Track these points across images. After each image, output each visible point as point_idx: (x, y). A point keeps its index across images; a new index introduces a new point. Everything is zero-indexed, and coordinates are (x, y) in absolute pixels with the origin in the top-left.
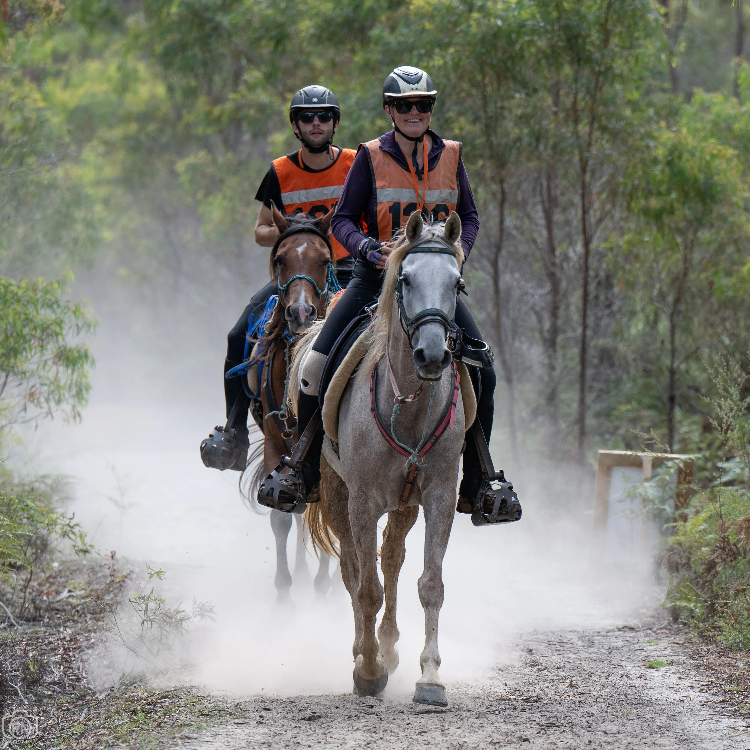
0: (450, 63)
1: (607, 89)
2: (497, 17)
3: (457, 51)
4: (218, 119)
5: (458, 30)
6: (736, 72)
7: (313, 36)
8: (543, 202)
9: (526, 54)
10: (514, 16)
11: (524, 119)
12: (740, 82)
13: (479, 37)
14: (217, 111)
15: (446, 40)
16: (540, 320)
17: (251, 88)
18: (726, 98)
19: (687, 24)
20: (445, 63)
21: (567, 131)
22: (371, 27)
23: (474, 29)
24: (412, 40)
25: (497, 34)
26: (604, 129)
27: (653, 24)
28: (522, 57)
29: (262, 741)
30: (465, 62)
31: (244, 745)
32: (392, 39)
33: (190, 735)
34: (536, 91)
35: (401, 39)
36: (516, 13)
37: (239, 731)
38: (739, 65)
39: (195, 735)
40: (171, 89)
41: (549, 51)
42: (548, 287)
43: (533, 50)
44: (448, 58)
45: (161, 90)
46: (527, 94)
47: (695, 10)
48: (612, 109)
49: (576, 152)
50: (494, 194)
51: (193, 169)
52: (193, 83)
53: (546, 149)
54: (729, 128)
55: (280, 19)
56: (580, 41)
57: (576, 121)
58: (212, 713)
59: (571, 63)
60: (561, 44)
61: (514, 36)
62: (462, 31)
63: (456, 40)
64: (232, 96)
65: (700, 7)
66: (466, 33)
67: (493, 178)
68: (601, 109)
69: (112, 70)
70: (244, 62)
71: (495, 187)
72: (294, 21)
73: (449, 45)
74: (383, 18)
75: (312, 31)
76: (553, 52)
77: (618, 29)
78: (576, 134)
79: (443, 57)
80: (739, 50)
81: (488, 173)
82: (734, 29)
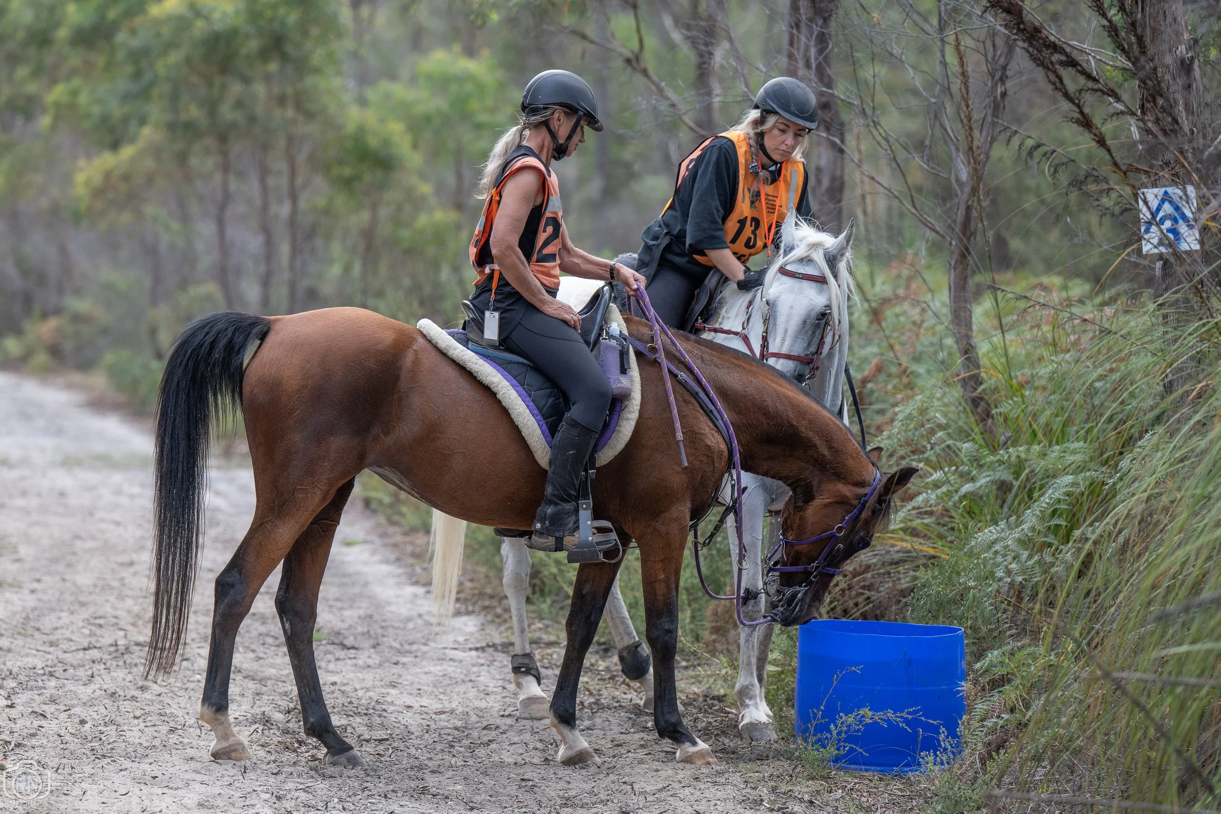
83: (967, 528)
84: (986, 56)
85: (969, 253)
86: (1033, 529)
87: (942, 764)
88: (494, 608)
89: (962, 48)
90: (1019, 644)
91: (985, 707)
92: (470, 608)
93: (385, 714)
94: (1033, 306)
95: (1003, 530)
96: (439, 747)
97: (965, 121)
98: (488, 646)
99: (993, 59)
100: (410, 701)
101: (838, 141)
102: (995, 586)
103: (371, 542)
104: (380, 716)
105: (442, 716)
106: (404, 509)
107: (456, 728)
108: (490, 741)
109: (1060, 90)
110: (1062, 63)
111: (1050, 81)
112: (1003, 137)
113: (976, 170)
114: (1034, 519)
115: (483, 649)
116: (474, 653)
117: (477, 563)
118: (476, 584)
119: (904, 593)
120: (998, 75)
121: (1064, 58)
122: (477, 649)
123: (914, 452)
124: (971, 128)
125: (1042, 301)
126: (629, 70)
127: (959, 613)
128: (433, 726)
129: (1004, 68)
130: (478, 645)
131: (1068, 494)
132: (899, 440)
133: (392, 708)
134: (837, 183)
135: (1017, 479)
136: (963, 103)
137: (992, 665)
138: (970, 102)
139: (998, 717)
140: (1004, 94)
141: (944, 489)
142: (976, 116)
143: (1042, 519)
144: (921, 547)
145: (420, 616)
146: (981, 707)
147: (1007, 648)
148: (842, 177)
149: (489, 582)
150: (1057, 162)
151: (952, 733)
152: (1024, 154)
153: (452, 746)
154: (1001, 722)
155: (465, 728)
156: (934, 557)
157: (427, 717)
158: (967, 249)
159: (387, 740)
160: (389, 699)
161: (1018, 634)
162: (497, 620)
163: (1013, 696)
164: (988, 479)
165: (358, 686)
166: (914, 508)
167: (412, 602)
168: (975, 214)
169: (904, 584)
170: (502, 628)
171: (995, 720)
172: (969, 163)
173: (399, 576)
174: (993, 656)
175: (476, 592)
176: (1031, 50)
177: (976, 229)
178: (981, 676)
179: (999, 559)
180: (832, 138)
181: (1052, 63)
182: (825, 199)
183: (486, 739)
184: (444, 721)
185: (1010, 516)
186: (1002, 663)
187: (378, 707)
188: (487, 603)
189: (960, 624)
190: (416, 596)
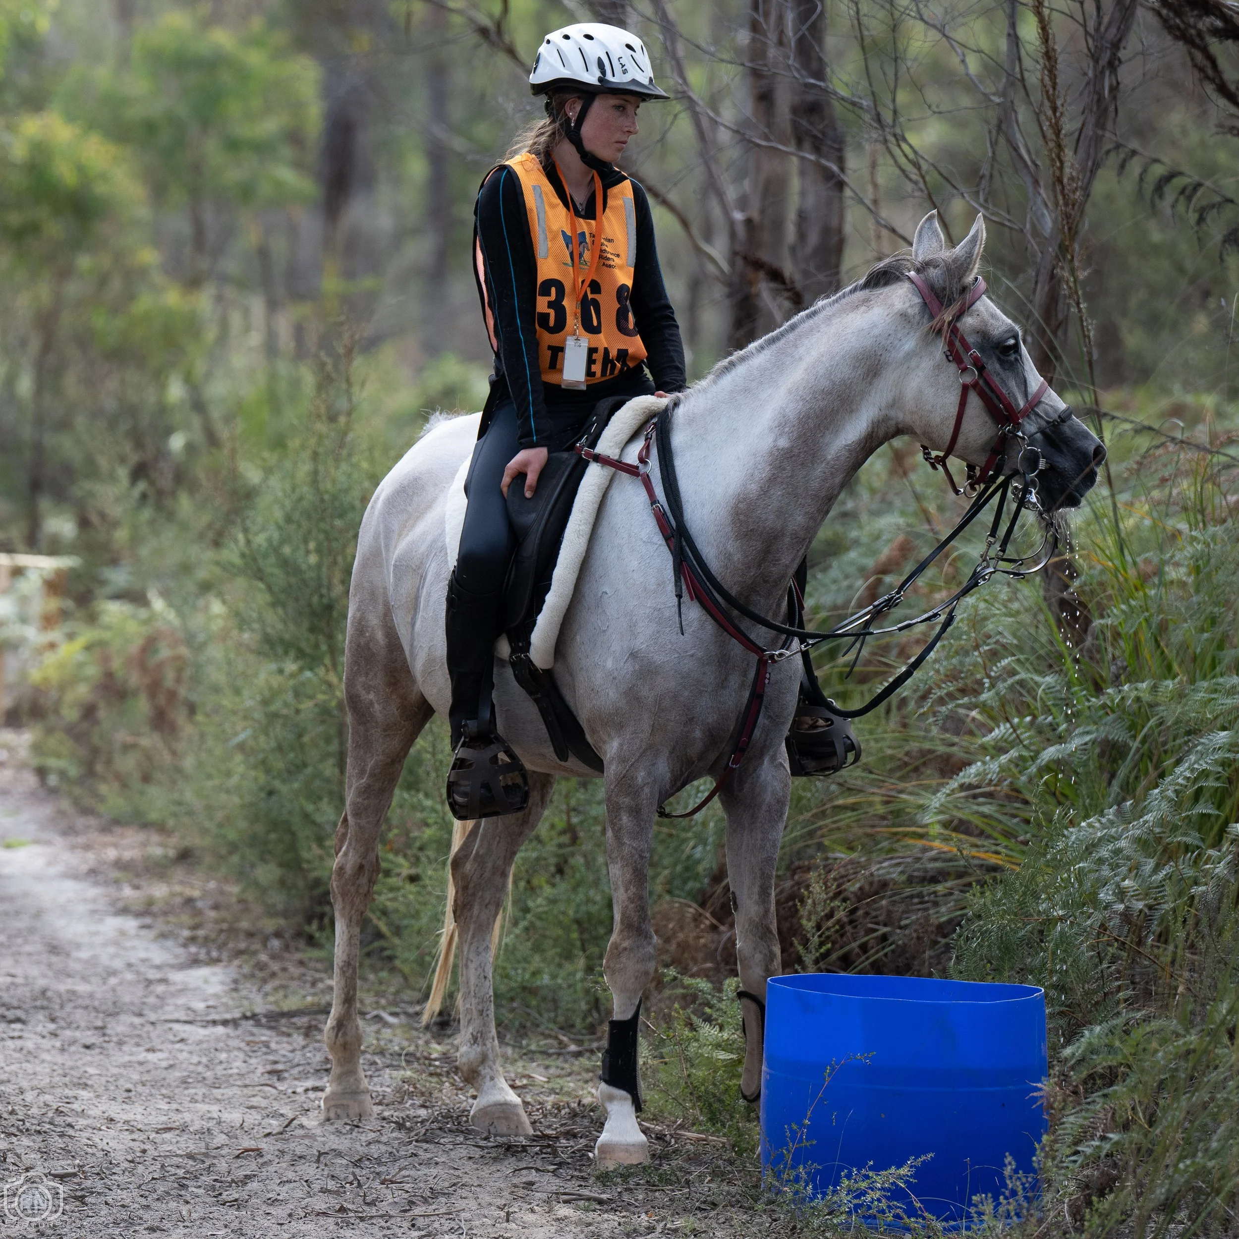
83: (1051, 821)
84: (1084, 26)
85: (1058, 358)
86: (1161, 822)
87: (1008, 1216)
88: (255, 953)
89: (1046, 12)
90: (1139, 1015)
91: (1081, 1121)
92: (214, 954)
93: (71, 1132)
94: (1163, 444)
95: (1112, 823)
96: (161, 1188)
97: (1050, 134)
98: (245, 1017)
99: (1097, 29)
100: (114, 1109)
101: (835, 168)
102: (1098, 917)
103: (48, 843)
104: (62, 1135)
105: (168, 1136)
106: (103, 789)
107: (190, 1156)
108: (247, 1177)
109: (1212, 81)
110: (1215, 32)
111: (1195, 65)
112: (1113, 160)
113: (1067, 216)
114: (1164, 805)
115: (234, 1023)
116: (220, 1030)
117: (226, 880)
118: (224, 914)
119: (944, 929)
120: (1106, 57)
121: (1219, 23)
122: (225, 1023)
123: (963, 691)
124: (1059, 146)
125: (1179, 435)
126: (485, 46)
127: (1037, 962)
128: (152, 1152)
129: (1116, 46)
130: (228, 1016)
131: (1225, 764)
132: (938, 671)
133: (82, 1122)
134: (834, 240)
135: (1134, 737)
136: (1047, 103)
137: (1093, 1050)
138: (1059, 103)
139: (1103, 1138)
140: (1114, 89)
141: (1013, 753)
142: (1069, 126)
143: (1177, 805)
144: (974, 852)
145: (129, 965)
146: (1072, 1121)
147: (1119, 1021)
148: (840, 230)
149: (247, 910)
150: (1204, 203)
151: (1025, 1165)
152: (1149, 187)
153: (183, 1186)
154: (1107, 1146)
155: (206, 1155)
156: (995, 869)
157: (142, 1137)
158: (1053, 349)
159: (74, 1175)
160: (76, 1106)
161: (1136, 998)
162: (260, 974)
163: (1128, 1104)
164: (1087, 738)
165: (25, 1084)
166: (962, 787)
167: (116, 943)
168: (1064, 290)
169: (943, 913)
170: (268, 987)
171: (1096, 1143)
172: (1056, 204)
173: (94, 900)
174: (1092, 1034)
175: (225, 926)
176: (1164, 12)
177: (1067, 317)
178: (1072, 1068)
179: (1106, 871)
180: (824, 162)
181: (1200, 34)
182: (812, 269)
183: (242, 1173)
184: (171, 1143)
185: (1124, 800)
186: (1110, 1046)
187: (59, 1120)
188: (242, 945)
189: (1039, 982)
190: (123, 933)
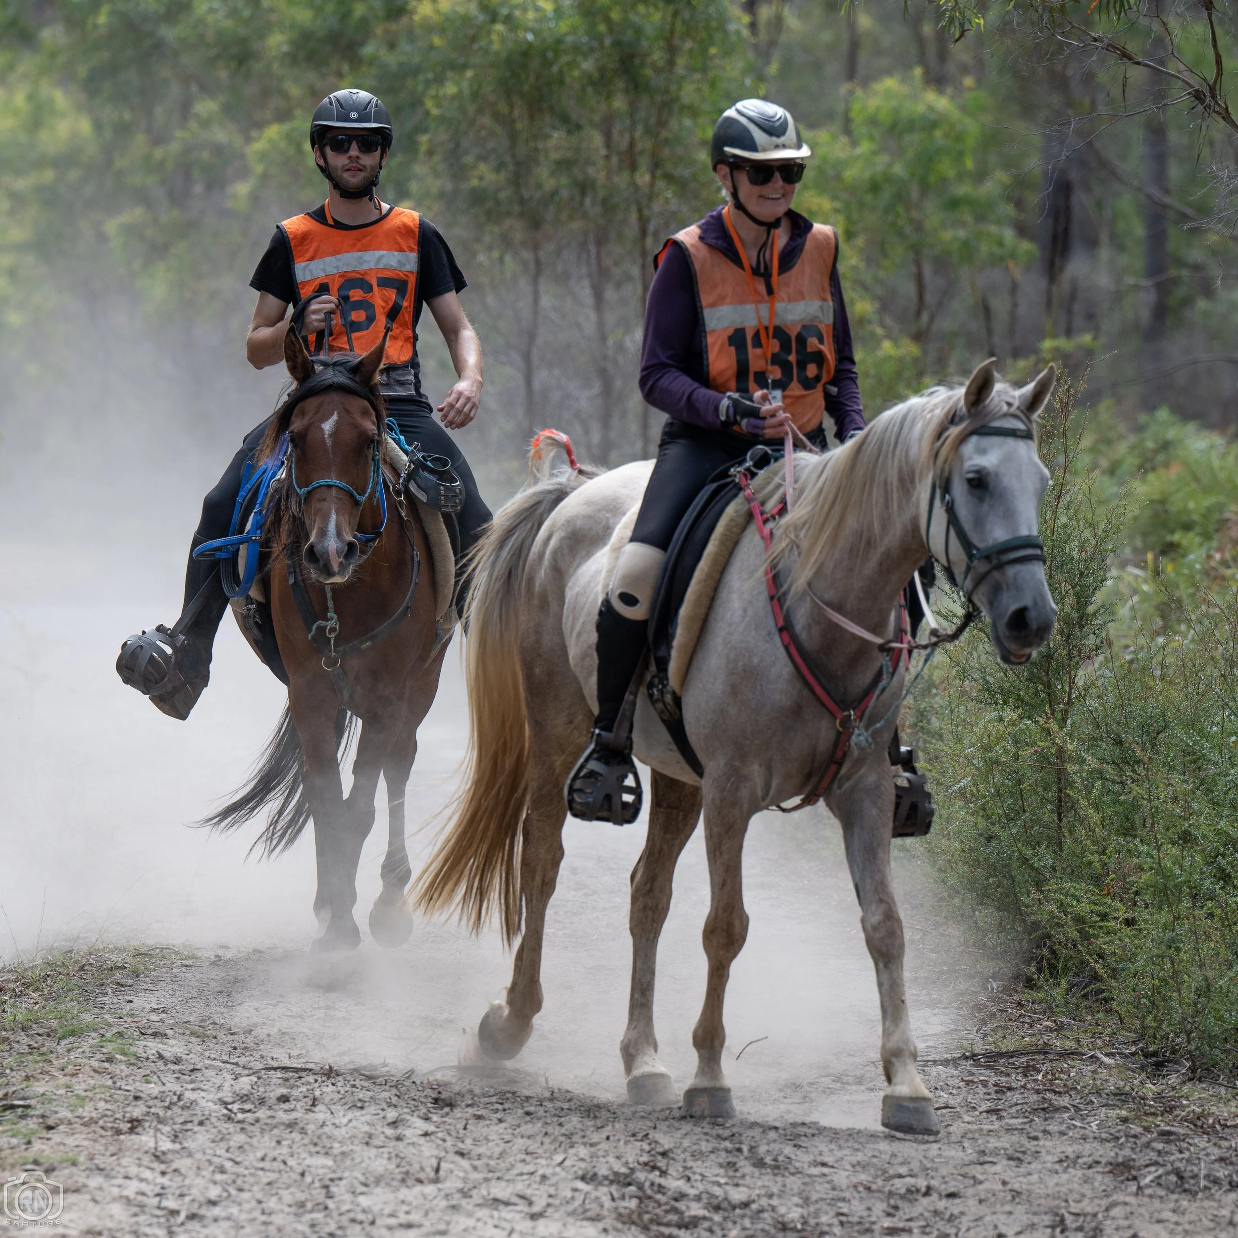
0: (467, 91)
1: (674, 124)
2: (527, 29)
3: (476, 75)
4: (161, 164)
5: (476, 46)
6: (847, 102)
7: (287, 54)
8: (590, 275)
9: (568, 80)
10: (549, 29)
11: (564, 165)
12: (853, 115)
13: (503, 55)
14: (158, 153)
15: (461, 60)
16: (587, 431)
17: (205, 123)
18: (834, 137)
19: (783, 39)
20: (461, 91)
21: (622, 180)
22: (362, 44)
23: (496, 47)
24: (417, 59)
25: (526, 52)
26: (669, 178)
27: (734, 38)
28: (562, 82)
29: (218, 989)
30: (487, 89)
31: (195, 995)
32: (391, 59)
33: (124, 981)
34: (579, 127)
35: (403, 59)
36: (552, 25)
37: (189, 975)
38: (851, 93)
39: (130, 982)
40: (98, 126)
41: (596, 75)
42: (597, 387)
43: (576, 73)
44: (465, 85)
45: (85, 126)
46: (569, 132)
47: (792, 21)
48: (680, 151)
49: (634, 209)
50: (525, 264)
51: (130, 231)
52: (127, 116)
53: (593, 204)
54: (838, 177)
55: (243, 31)
56: (637, 61)
57: (633, 167)
58: (152, 952)
59: (627, 91)
60: (610, 66)
61: (550, 55)
62: (480, 48)
63: (477, 60)
64: (179, 134)
65: (800, 17)
66: (486, 51)
67: (524, 243)
68: (666, 152)
69: (20, 99)
70: (194, 88)
71: (527, 255)
72: (262, 35)
73: (465, 67)
74: (379, 31)
75: (285, 48)
76: (602, 76)
77: (688, 45)
78: (634, 184)
79: (458, 84)
80: (851, 73)
81: (518, 236)
82: (845, 46)
126: (1200, 109)
